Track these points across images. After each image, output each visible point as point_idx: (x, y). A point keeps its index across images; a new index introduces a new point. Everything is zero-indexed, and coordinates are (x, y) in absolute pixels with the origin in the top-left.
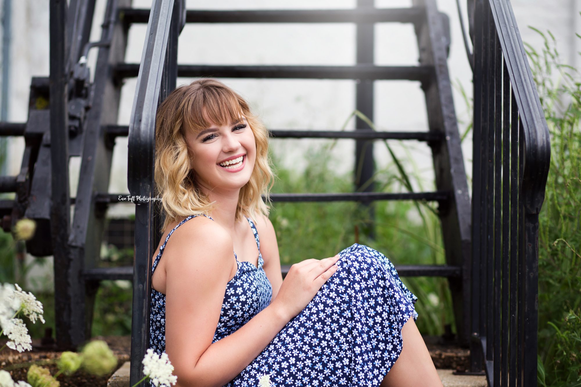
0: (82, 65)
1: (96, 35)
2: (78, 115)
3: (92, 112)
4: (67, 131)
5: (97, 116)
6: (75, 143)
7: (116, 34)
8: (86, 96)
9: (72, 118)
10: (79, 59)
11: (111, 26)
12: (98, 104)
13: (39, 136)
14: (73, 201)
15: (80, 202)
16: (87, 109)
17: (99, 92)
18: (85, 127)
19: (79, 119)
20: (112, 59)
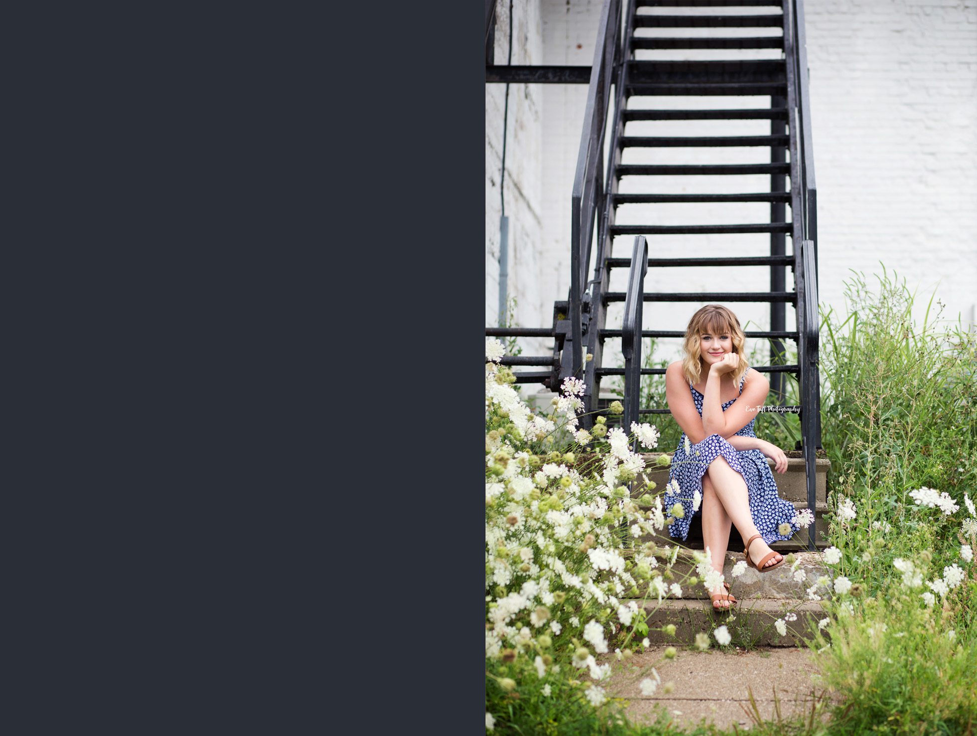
0: (587, 294)
1: (591, 276)
2: (586, 323)
3: (592, 321)
4: (581, 333)
5: (595, 324)
6: (584, 338)
7: (603, 272)
8: (589, 312)
9: (583, 324)
10: (585, 291)
11: (601, 270)
12: (596, 317)
13: (564, 335)
14: (584, 372)
15: (587, 371)
16: (590, 319)
17: (596, 310)
18: (589, 330)
19: (586, 325)
20: (602, 291)
